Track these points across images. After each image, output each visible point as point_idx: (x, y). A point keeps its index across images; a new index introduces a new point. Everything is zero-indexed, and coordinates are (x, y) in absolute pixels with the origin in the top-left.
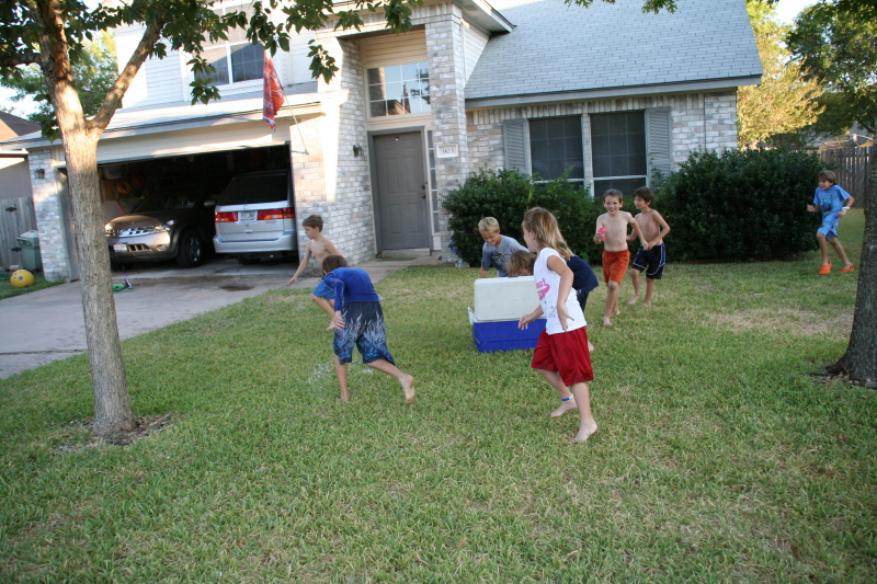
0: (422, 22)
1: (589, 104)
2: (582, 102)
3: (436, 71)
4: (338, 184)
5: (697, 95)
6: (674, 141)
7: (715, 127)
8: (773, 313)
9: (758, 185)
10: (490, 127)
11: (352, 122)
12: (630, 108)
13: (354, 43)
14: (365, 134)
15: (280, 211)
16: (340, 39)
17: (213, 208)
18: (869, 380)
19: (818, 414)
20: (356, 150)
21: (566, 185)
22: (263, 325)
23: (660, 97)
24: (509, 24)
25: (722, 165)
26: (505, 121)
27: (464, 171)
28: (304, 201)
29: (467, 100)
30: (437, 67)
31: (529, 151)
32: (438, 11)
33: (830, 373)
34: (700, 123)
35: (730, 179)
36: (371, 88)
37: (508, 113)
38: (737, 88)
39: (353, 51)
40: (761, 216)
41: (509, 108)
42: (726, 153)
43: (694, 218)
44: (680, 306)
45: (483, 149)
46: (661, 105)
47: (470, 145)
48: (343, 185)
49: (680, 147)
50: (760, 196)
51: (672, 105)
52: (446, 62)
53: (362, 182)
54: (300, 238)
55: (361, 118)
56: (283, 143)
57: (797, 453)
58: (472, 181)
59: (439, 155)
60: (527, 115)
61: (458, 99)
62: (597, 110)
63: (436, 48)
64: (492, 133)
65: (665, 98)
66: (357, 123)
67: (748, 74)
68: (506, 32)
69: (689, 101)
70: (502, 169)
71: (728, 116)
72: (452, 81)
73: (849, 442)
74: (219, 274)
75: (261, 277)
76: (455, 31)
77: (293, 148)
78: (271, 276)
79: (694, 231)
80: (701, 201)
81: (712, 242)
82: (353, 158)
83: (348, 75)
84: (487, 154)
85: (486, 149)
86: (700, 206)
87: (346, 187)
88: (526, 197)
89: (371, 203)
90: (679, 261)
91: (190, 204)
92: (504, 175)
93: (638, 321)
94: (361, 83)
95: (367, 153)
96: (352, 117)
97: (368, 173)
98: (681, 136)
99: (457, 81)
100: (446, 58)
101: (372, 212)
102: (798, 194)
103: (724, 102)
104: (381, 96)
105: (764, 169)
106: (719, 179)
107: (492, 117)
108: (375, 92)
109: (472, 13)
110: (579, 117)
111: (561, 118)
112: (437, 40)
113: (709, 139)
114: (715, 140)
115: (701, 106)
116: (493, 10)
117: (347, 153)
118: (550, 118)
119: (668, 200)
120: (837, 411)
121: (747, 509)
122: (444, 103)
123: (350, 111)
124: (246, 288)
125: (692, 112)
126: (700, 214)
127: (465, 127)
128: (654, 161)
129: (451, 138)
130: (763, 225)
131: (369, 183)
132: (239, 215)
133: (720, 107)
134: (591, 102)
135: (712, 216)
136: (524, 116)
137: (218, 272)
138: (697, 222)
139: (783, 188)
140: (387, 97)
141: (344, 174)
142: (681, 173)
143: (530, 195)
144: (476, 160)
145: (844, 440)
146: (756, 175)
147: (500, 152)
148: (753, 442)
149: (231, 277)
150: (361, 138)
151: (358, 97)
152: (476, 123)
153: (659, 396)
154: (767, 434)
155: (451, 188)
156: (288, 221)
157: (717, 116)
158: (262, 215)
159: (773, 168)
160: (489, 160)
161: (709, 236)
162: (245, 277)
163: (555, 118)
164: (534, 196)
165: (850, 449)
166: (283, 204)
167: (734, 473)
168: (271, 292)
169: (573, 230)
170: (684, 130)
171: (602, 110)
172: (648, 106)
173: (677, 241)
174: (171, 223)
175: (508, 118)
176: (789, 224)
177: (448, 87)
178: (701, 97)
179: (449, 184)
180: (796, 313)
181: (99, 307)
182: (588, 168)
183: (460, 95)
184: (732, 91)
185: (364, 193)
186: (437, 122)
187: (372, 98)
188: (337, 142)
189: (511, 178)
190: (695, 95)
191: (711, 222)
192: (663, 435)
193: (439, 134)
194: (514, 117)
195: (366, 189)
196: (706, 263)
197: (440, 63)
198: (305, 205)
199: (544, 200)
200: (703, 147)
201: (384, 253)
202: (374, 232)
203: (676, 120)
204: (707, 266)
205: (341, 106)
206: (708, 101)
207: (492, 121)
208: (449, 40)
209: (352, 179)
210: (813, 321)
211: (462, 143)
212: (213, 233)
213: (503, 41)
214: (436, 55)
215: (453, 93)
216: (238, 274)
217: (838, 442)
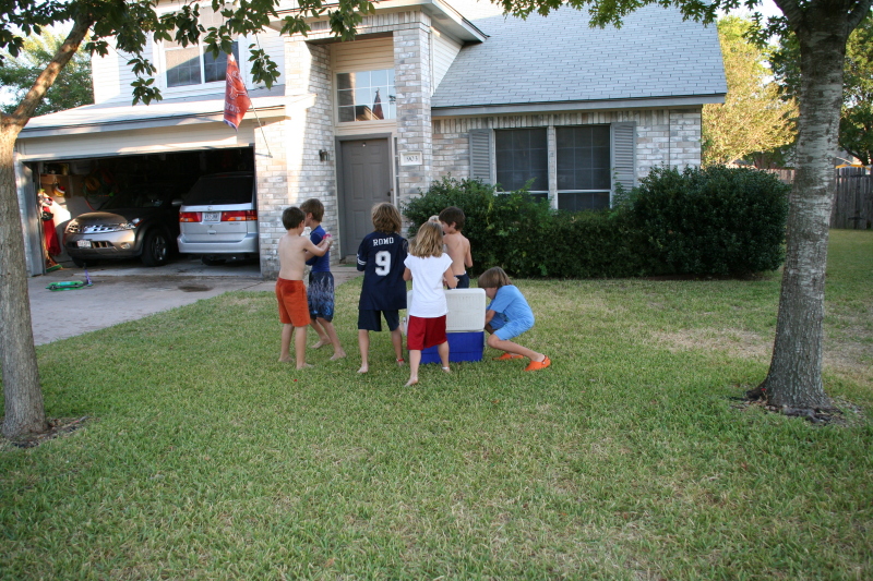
0: (390, 30)
1: (556, 117)
2: (548, 114)
3: (403, 78)
4: (301, 188)
5: (662, 111)
6: (638, 157)
7: (678, 143)
8: (717, 333)
9: (717, 203)
10: (456, 136)
11: (319, 127)
12: (596, 122)
13: (324, 48)
14: (333, 139)
15: (245, 213)
16: (308, 42)
17: (178, 207)
18: (785, 406)
19: (728, 440)
20: (322, 155)
21: (527, 197)
22: (209, 328)
23: (626, 112)
24: (482, 34)
25: (682, 182)
26: (471, 130)
27: (427, 179)
28: (267, 204)
29: (433, 109)
30: (404, 74)
31: (494, 161)
32: (406, 20)
33: (750, 397)
34: (665, 140)
35: (690, 196)
36: (340, 93)
37: (474, 122)
38: (702, 106)
39: (323, 56)
40: (719, 234)
41: (475, 118)
42: (687, 171)
43: (652, 234)
44: (626, 323)
45: (448, 158)
46: (626, 120)
47: (434, 153)
48: (307, 189)
49: (644, 163)
50: (718, 215)
51: (637, 120)
52: (413, 70)
53: (327, 187)
54: (261, 241)
55: (329, 123)
56: (247, 145)
57: (697, 479)
58: (435, 189)
59: (404, 162)
60: (493, 125)
61: (424, 106)
62: (563, 123)
63: (403, 56)
64: (458, 142)
65: (631, 113)
66: (324, 128)
67: (713, 92)
68: (479, 42)
69: (654, 116)
70: (466, 179)
71: (692, 133)
72: (418, 89)
73: (751, 470)
74: (181, 274)
75: (222, 278)
76: (423, 39)
77: (257, 151)
78: (233, 278)
79: (653, 247)
80: (660, 217)
81: (669, 259)
82: (318, 162)
83: (316, 79)
84: (453, 163)
85: (451, 158)
86: (658, 223)
87: (310, 191)
88: (487, 208)
89: (337, 207)
90: (637, 276)
91: (158, 203)
92: (467, 185)
93: (580, 337)
94: (330, 88)
95: (333, 158)
96: (320, 121)
97: (335, 178)
98: (646, 152)
99: (424, 89)
100: (412, 66)
101: (337, 217)
102: (756, 214)
103: (689, 119)
104: (351, 101)
105: (724, 188)
106: (678, 196)
107: (458, 126)
108: (345, 97)
109: (443, 22)
110: (545, 129)
111: (526, 129)
112: (404, 47)
113: (673, 156)
114: (679, 156)
115: (666, 122)
116: (464, 19)
117: (313, 157)
118: (516, 129)
119: (628, 215)
120: (746, 438)
121: (631, 537)
122: (409, 111)
123: (317, 116)
124: (204, 289)
125: (656, 128)
126: (658, 230)
127: (430, 135)
128: (618, 176)
129: (416, 146)
130: (722, 244)
131: (335, 188)
132: (204, 215)
133: (684, 124)
134: (557, 115)
135: (670, 232)
136: (491, 127)
137: (182, 271)
138: (655, 238)
139: (741, 207)
140: (357, 103)
141: (308, 178)
142: (642, 189)
143: (490, 205)
144: (442, 169)
145: (746, 468)
146: (715, 193)
147: (466, 162)
148: (656, 467)
149: (193, 277)
150: (328, 143)
151: (326, 102)
152: (442, 132)
153: (576, 417)
154: (671, 459)
155: (412, 196)
156: (251, 223)
157: (681, 133)
158: (227, 216)
159: (733, 187)
160: (454, 169)
161: (667, 252)
162: (207, 278)
163: (521, 129)
164: (494, 207)
165: (750, 478)
166: (247, 207)
167: (628, 499)
168: (227, 294)
169: (533, 242)
170: (649, 146)
171: (568, 123)
172: (614, 121)
173: (635, 256)
174: (137, 221)
175: (474, 127)
176: (746, 243)
177: (414, 95)
178: (666, 113)
179: (412, 192)
180: (738, 334)
181: (12, 307)
182: (553, 181)
183: (426, 104)
184: (698, 109)
185: (329, 198)
186: (402, 130)
187: (341, 103)
188: (302, 146)
189: (473, 188)
190: (660, 111)
191: (669, 239)
192: (568, 457)
193: (403, 141)
194: (480, 127)
195: (331, 194)
196: (664, 280)
197: (406, 71)
198: (267, 208)
199: (504, 211)
200: (666, 162)
201: (348, 258)
202: (338, 237)
203: (641, 135)
204: (664, 283)
205: (308, 110)
206: (673, 117)
207: (459, 131)
208: (416, 48)
209: (317, 183)
210: (753, 343)
211: (427, 151)
212: (177, 232)
213: (475, 51)
214: (403, 62)
215: (418, 101)
216: (201, 274)
217: (740, 470)
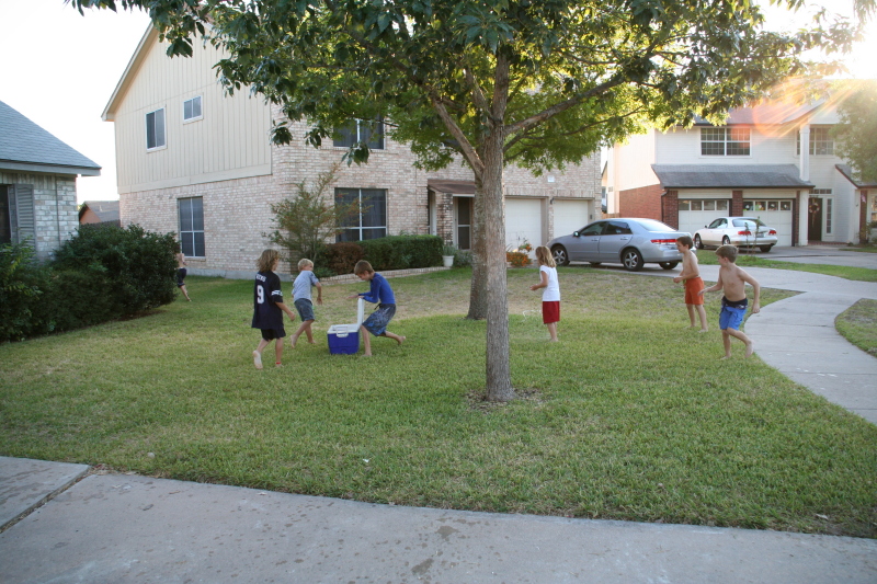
5: (51, 177)
6: (37, 218)
7: (64, 208)
23: (25, 174)
34: (54, 203)
38: (76, 176)
46: (25, 182)
49: (41, 223)
51: (33, 183)
65: (27, 176)
69: (45, 181)
71: (71, 198)
98: (41, 213)
103: (69, 186)
113: (61, 217)
114: (65, 218)
115: (54, 187)
125: (47, 192)
128: (19, 235)
133: (67, 190)
157: (65, 198)
170: (43, 208)
172: (14, 182)
178: (53, 179)
184: (72, 178)
190: (49, 177)
203: (36, 198)
206: (60, 183)
